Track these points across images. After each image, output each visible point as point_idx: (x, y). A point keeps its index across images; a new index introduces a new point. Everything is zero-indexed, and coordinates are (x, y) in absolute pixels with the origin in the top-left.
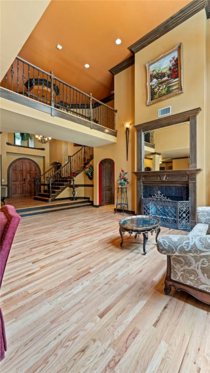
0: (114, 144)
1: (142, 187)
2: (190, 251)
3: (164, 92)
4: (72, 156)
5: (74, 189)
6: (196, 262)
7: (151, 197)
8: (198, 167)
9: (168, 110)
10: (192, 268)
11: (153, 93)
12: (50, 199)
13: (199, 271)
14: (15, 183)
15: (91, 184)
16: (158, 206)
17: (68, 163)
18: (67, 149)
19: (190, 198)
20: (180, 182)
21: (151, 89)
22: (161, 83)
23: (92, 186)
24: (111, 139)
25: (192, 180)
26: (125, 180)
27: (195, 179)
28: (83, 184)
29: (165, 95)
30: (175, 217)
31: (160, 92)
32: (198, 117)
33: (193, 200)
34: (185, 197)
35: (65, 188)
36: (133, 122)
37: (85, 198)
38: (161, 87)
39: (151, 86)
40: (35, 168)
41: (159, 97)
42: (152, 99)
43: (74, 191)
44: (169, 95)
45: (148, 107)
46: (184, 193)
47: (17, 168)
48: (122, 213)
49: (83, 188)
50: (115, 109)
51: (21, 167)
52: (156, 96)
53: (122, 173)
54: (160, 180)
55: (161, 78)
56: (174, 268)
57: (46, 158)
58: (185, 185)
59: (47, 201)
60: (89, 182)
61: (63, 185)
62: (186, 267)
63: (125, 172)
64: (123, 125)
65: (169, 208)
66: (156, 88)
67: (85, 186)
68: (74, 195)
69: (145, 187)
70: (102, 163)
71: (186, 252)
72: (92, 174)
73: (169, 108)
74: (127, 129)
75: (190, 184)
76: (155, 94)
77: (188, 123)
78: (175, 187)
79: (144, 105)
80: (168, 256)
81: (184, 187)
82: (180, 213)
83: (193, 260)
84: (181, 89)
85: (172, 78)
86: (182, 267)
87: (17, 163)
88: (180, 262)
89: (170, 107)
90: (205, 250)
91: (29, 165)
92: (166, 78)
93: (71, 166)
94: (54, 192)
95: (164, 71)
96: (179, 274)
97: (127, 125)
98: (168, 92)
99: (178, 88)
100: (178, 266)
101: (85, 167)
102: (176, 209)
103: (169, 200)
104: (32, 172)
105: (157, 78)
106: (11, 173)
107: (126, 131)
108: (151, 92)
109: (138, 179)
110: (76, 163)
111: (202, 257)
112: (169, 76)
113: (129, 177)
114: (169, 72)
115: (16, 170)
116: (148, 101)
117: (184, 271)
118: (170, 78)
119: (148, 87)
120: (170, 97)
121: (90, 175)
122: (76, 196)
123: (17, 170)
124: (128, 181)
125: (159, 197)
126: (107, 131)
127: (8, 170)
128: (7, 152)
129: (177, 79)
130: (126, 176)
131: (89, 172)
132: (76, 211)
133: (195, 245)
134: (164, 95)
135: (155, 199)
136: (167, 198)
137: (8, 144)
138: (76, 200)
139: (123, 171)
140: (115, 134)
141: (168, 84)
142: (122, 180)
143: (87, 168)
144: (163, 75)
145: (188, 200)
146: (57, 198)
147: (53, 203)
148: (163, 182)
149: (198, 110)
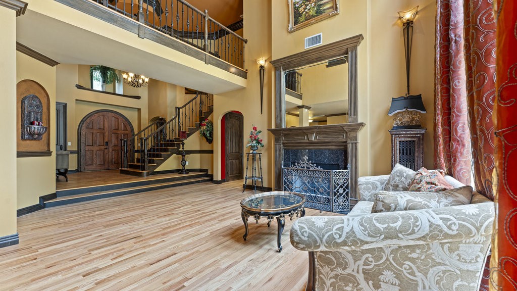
0: (242, 89)
1: (282, 151)
2: (344, 243)
3: (312, 12)
4: (182, 108)
5: (183, 156)
6: (355, 261)
7: (295, 165)
8: (360, 121)
9: (318, 39)
10: (348, 271)
11: (297, 15)
12: (145, 172)
13: (360, 277)
14: (91, 148)
15: (210, 149)
16: (304, 178)
17: (175, 118)
18: (175, 98)
19: (349, 166)
20: (335, 142)
21: (295, 8)
23: (211, 152)
24: (239, 81)
25: (351, 140)
26: (259, 142)
27: (356, 138)
28: (198, 149)
29: (314, 16)
30: (329, 194)
31: (306, 13)
32: (359, 48)
33: (353, 168)
34: (341, 164)
35: (169, 156)
36: (270, 57)
37: (201, 170)
38: (308, 5)
39: (295, 5)
40: (125, 126)
41: (306, 20)
42: (296, 23)
43: (183, 160)
44: (320, 17)
45: (290, 35)
46: (342, 157)
47: (95, 125)
48: (254, 191)
49: (198, 155)
50: (245, 38)
51: (102, 123)
52: (302, 19)
53: (253, 131)
54: (308, 141)
56: (320, 273)
57: (142, 110)
58: (342, 147)
59: (139, 175)
60: (207, 147)
61: (166, 150)
62: (339, 271)
63: (258, 130)
64: (255, 62)
65: (320, 180)
66: (301, 6)
67: (201, 152)
68: (184, 166)
69: (287, 151)
70: (226, 118)
71: (338, 245)
72: (211, 134)
73: (320, 36)
74: (262, 67)
75: (348, 145)
76: (300, 15)
77: (346, 56)
78: (329, 149)
79: (285, 33)
80: (309, 252)
81: (340, 149)
82: (335, 187)
83: (350, 258)
84: (336, 8)
86: (332, 270)
87: (95, 117)
88: (329, 262)
89: (321, 34)
90: (369, 239)
91: (115, 121)
93: (179, 122)
94: (150, 162)
96: (328, 283)
97: (262, 62)
98: (319, 12)
99: (332, 7)
100: (326, 269)
101: (200, 125)
102: (329, 181)
103: (319, 169)
104: (119, 132)
106: (83, 133)
107: (260, 70)
108: (295, 12)
109: (277, 140)
110: (187, 117)
111: (364, 252)
113: (264, 137)
115: (92, 128)
116: (290, 25)
117: (336, 276)
119: (290, 5)
120: (321, 20)
121: (208, 135)
122: (186, 167)
123: (95, 128)
124: (262, 142)
125: (305, 165)
126: (233, 70)
127: (80, 128)
128: (76, 100)
130: (260, 137)
131: (207, 131)
132: (185, 189)
133: (354, 232)
134: (313, 16)
135: (300, 168)
136: (317, 166)
137: (79, 87)
138: (187, 173)
139: (255, 129)
140: (244, 75)
141: (318, 1)
142: (254, 142)
143: (204, 125)
145: (347, 169)
146: (156, 170)
147: (149, 178)
148: (312, 143)
149: (359, 38)
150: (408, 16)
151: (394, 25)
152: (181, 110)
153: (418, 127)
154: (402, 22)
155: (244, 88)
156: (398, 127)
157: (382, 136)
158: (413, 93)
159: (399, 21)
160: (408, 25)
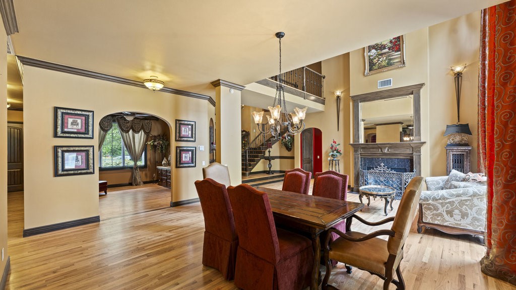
0: (321, 112)
1: (360, 159)
2: (440, 199)
3: (384, 63)
5: (270, 161)
6: (442, 207)
7: (373, 169)
8: (423, 140)
9: (389, 82)
10: (439, 212)
11: (372, 65)
12: (247, 172)
13: (445, 214)
15: (292, 156)
16: (381, 178)
19: (414, 170)
20: (403, 154)
21: (370, 59)
22: (382, 54)
23: (293, 158)
24: (319, 107)
25: (416, 153)
26: (338, 152)
27: (420, 151)
28: (278, 155)
29: (386, 67)
30: (401, 189)
31: (379, 63)
32: (422, 90)
33: (418, 172)
34: (408, 167)
35: (260, 160)
36: (347, 90)
37: (281, 172)
38: (380, 58)
39: (369, 57)
41: (379, 69)
42: (370, 70)
43: (270, 164)
44: (390, 68)
45: (365, 78)
46: (409, 164)
49: (279, 160)
50: (323, 74)
52: (375, 67)
53: (333, 144)
54: (381, 153)
55: (381, 50)
56: (425, 214)
58: (409, 157)
59: (244, 175)
60: (287, 154)
61: (257, 157)
62: (435, 212)
63: (337, 143)
64: (333, 93)
65: (394, 179)
66: (375, 58)
67: (281, 157)
68: (270, 168)
69: (364, 159)
70: (305, 133)
71: (437, 200)
72: (292, 144)
73: (390, 80)
74: (338, 97)
75: (414, 156)
76: (374, 65)
77: (412, 96)
78: (398, 159)
79: (361, 75)
81: (407, 159)
82: (405, 184)
83: (440, 206)
84: (404, 63)
85: (393, 51)
86: (431, 212)
88: (430, 209)
89: (392, 79)
90: (450, 197)
92: (387, 50)
94: (250, 165)
95: (384, 43)
96: (429, 217)
97: (338, 93)
98: (389, 64)
99: (401, 61)
100: (429, 212)
102: (401, 180)
103: (393, 172)
105: (376, 49)
107: (337, 99)
108: (369, 62)
109: (356, 151)
111: (446, 203)
112: (389, 49)
114: (390, 45)
116: (366, 71)
117: (433, 215)
118: (391, 51)
119: (366, 58)
120: (391, 70)
121: (290, 146)
122: (272, 169)
124: (341, 152)
125: (382, 169)
126: (313, 97)
129: (399, 53)
130: (338, 147)
131: (289, 142)
134: (384, 66)
135: (378, 171)
136: (391, 170)
138: (273, 174)
139: (335, 142)
140: (323, 102)
141: (389, 56)
142: (335, 152)
144: (383, 47)
145: (413, 172)
146: (253, 171)
147: (250, 177)
148: (385, 154)
149: (422, 85)
150: (458, 69)
151: (447, 74)
152: (265, 126)
153: (466, 145)
154: (454, 72)
155: (323, 111)
156: (452, 145)
157: (438, 150)
158: (463, 122)
159: (452, 72)
160: (458, 75)
